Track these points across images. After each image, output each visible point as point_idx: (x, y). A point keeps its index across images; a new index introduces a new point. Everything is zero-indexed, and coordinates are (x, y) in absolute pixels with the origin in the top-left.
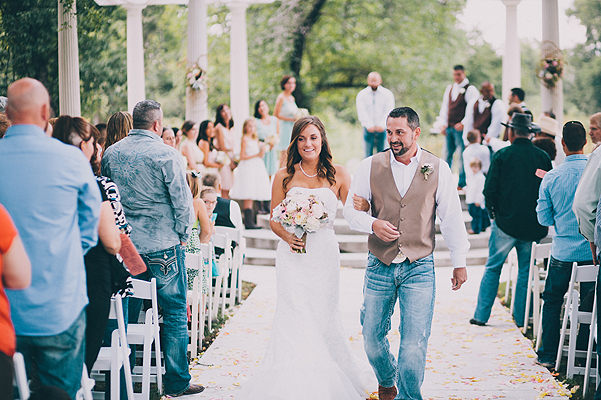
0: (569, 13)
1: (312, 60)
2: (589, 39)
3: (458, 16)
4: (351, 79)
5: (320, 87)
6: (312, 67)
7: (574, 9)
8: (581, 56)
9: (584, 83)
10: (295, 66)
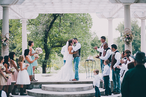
0: (116, 29)
1: (50, 39)
2: (121, 36)
3: (90, 29)
4: (61, 45)
5: (52, 47)
6: (50, 41)
7: (117, 28)
8: (119, 40)
9: (120, 47)
10: (45, 41)
